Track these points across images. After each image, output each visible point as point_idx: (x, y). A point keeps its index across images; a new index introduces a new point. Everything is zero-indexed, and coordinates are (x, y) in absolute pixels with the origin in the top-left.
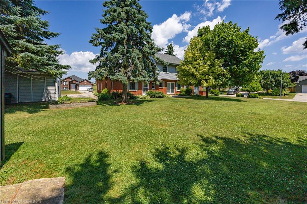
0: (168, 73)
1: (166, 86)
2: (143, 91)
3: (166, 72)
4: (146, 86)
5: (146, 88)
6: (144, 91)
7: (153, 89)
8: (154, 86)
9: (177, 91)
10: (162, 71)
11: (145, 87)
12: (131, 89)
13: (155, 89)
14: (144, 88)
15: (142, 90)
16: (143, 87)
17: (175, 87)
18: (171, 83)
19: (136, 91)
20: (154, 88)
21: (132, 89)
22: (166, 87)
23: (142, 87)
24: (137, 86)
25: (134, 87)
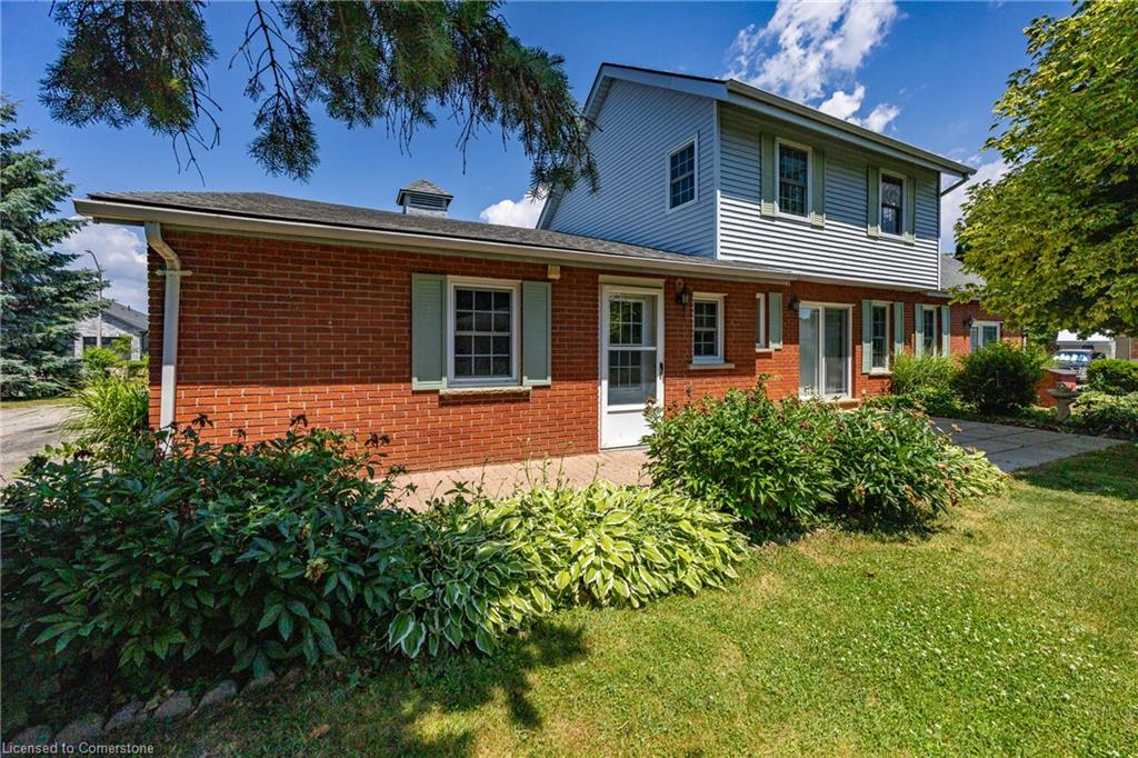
0: (812, 218)
1: (791, 336)
2: (604, 386)
3: (803, 212)
4: (638, 340)
5: (637, 354)
6: (612, 384)
7: (699, 362)
8: (711, 336)
9: (872, 377)
10: (771, 201)
11: (619, 348)
12: (462, 369)
13: (716, 361)
14: (612, 354)
15: (594, 376)
16: (605, 347)
17: (858, 340)
18: (827, 310)
19: (522, 397)
20: (711, 351)
21: (483, 369)
22: (796, 342)
23: (595, 346)
24: (531, 325)
25: (504, 344)
